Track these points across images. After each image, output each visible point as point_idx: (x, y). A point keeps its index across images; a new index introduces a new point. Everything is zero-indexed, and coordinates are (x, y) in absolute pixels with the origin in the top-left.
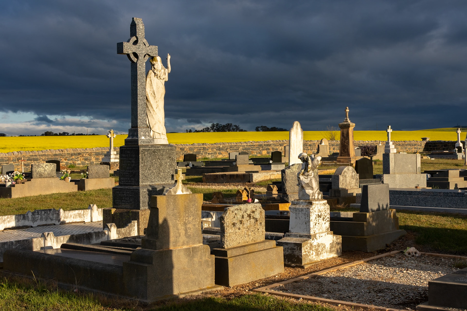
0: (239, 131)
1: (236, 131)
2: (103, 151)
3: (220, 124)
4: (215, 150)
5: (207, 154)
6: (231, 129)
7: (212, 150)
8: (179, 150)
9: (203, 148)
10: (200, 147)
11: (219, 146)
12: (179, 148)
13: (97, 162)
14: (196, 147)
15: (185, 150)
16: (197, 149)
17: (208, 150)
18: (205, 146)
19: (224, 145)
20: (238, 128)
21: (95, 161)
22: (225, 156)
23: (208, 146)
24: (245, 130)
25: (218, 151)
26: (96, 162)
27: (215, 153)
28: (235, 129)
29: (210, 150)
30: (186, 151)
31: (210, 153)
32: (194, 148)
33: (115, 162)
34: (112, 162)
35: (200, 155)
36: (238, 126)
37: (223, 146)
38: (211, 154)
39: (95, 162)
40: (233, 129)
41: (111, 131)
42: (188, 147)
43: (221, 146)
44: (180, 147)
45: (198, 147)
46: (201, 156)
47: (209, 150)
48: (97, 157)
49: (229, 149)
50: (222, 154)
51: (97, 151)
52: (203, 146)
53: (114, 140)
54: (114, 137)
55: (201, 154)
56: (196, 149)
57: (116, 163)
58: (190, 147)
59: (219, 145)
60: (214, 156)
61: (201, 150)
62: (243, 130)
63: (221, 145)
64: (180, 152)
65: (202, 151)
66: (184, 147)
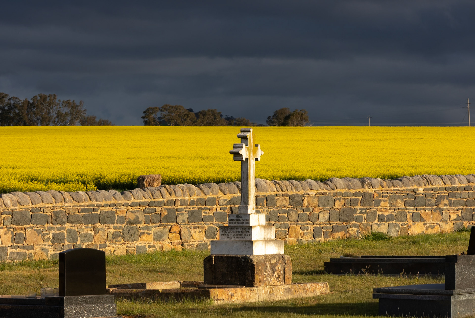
0: (83, 124)
1: (71, 124)
2: (38, 205)
3: (11, 96)
4: (400, 204)
5: (376, 221)
6: (53, 114)
7: (391, 204)
8: (284, 203)
9: (364, 195)
10: (352, 191)
11: (415, 191)
12: (287, 195)
13: (18, 250)
14: (341, 194)
15: (306, 202)
16: (343, 202)
17: (378, 203)
18: (371, 191)
19: (430, 187)
20: (79, 112)
21: (10, 244)
22: (433, 228)
23: (380, 188)
24: (104, 118)
25: (411, 209)
26: (15, 248)
27: (402, 216)
28: (66, 114)
29: (385, 205)
30: (308, 209)
31: (386, 214)
32: (335, 195)
33: (266, 256)
34: (258, 256)
35: (354, 222)
36: (77, 103)
37: (428, 190)
38: (389, 218)
39: (10, 250)
40: (59, 115)
41: (248, 135)
42: (313, 193)
43: (421, 190)
44: (290, 193)
45: (346, 194)
46: (355, 226)
47: (382, 203)
48: (19, 232)
49: (446, 202)
50: (421, 219)
51: (18, 207)
52: (362, 190)
53: (257, 166)
54: (257, 160)
55: (357, 219)
56: (340, 199)
57: (270, 261)
58: (321, 191)
59: (415, 187)
60: (396, 225)
61: (355, 202)
62: (97, 120)
63: (420, 185)
64: (288, 212)
65: (359, 207)
66: (301, 193)
